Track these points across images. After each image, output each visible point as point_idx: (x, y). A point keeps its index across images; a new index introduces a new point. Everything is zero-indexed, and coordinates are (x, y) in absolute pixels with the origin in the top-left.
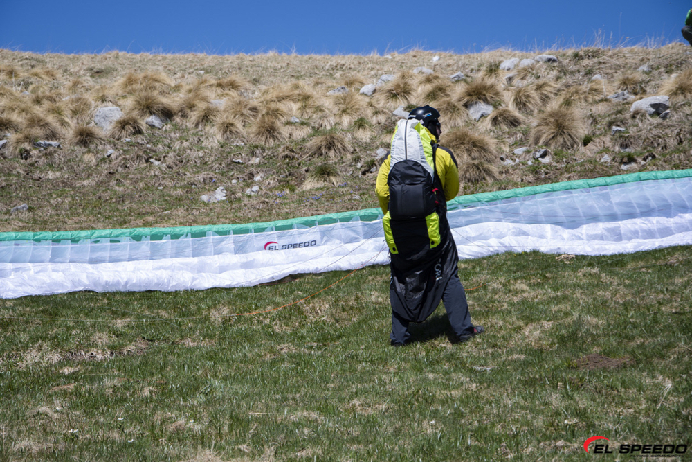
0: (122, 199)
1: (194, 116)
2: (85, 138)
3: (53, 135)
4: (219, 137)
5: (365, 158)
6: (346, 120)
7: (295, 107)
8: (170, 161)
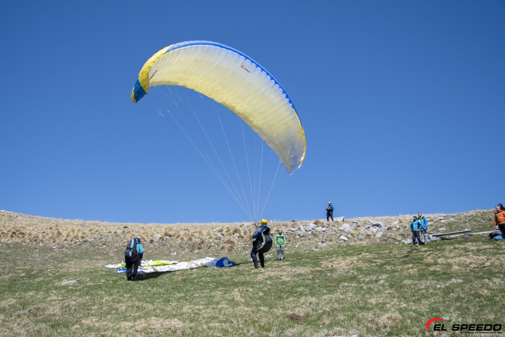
0: (155, 254)
1: (176, 236)
2: (152, 241)
3: (145, 241)
4: (180, 241)
5: (209, 245)
6: (208, 237)
7: (198, 234)
8: (168, 246)
